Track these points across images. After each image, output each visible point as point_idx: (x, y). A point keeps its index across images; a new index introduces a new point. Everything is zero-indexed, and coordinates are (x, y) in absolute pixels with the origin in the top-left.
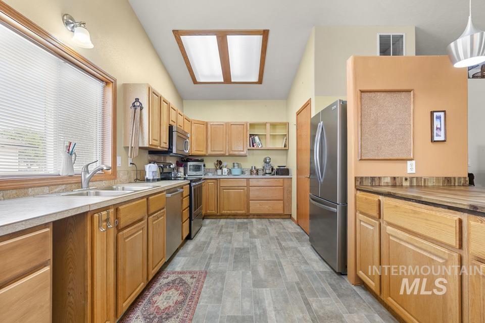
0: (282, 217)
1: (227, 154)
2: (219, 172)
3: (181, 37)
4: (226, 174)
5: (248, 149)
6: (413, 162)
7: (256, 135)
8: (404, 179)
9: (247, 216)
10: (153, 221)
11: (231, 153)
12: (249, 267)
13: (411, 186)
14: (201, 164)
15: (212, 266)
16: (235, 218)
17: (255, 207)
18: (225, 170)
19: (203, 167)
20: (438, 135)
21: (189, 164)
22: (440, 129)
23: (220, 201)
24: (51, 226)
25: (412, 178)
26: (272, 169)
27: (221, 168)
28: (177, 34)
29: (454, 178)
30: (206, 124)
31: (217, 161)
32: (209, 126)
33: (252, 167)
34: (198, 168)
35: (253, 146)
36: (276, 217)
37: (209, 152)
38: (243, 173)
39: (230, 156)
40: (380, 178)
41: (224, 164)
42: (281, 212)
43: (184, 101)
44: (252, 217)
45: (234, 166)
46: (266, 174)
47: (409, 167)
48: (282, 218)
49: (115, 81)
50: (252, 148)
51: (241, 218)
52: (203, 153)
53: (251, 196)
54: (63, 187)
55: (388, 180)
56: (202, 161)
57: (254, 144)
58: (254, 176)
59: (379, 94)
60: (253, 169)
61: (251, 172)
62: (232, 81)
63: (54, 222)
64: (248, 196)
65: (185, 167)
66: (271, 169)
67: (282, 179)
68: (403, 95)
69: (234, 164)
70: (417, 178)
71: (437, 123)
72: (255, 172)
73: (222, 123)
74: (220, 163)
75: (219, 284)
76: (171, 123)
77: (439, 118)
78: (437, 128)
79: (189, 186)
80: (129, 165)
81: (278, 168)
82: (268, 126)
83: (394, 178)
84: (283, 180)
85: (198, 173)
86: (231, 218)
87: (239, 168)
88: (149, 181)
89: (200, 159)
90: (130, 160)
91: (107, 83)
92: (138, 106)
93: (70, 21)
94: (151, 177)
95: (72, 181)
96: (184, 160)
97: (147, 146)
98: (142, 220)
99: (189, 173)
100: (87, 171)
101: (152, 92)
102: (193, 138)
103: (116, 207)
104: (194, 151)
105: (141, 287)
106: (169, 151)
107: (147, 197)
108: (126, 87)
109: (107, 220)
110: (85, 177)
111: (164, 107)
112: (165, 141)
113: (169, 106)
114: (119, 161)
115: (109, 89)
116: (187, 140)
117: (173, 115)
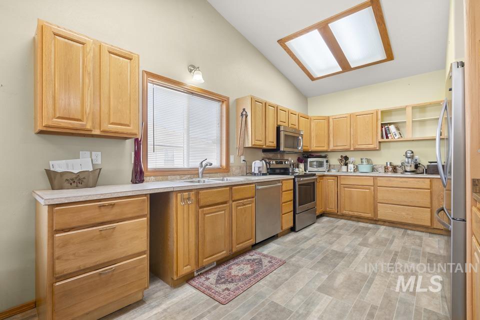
0: (430, 231)
1: (352, 149)
2: (344, 168)
3: (286, 43)
4: (352, 171)
5: (380, 142)
7: (390, 124)
9: (375, 221)
10: (237, 206)
11: (357, 147)
12: (330, 271)
14: (324, 160)
15: (294, 259)
16: (359, 221)
17: (384, 212)
18: (351, 166)
19: (325, 163)
21: (309, 160)
23: (340, 199)
24: (149, 196)
26: (417, 166)
27: (346, 164)
28: (282, 42)
30: (328, 118)
31: (342, 156)
32: (331, 120)
33: (387, 163)
34: (320, 165)
35: (387, 137)
36: (419, 229)
37: (331, 147)
38: (373, 170)
39: (356, 150)
41: (351, 159)
42: (429, 224)
43: (308, 99)
44: (382, 223)
45: (362, 162)
46: (406, 171)
48: (430, 233)
49: (228, 99)
50: (385, 139)
51: (367, 223)
52: (325, 149)
53: (379, 198)
54: (189, 176)
56: (325, 157)
57: (389, 135)
58: (390, 174)
60: (389, 166)
61: (386, 168)
62: (352, 67)
64: (375, 197)
65: (306, 162)
66: (413, 166)
67: (429, 180)
69: (361, 159)
72: (390, 169)
73: (345, 116)
74: (346, 158)
75: (287, 275)
76: (279, 123)
79: (292, 181)
80: (242, 162)
81: (429, 164)
82: (409, 110)
84: (431, 181)
85: (320, 169)
86: (353, 220)
87: (368, 164)
88: (255, 174)
89: (323, 154)
90: (243, 158)
91: (223, 102)
92: (244, 114)
93: (192, 68)
94: (257, 172)
95: (191, 173)
96: (305, 156)
97: (251, 146)
98: (225, 203)
99: (309, 169)
100: (202, 166)
101: (254, 101)
102: (313, 134)
103: (198, 191)
104: (314, 147)
105: (223, 254)
106: (277, 149)
107: (231, 187)
108: (237, 101)
109: (189, 199)
110: (201, 170)
111: (271, 111)
112: (271, 142)
113: (277, 108)
114: (232, 159)
115: (224, 106)
116: (300, 138)
117: (282, 116)
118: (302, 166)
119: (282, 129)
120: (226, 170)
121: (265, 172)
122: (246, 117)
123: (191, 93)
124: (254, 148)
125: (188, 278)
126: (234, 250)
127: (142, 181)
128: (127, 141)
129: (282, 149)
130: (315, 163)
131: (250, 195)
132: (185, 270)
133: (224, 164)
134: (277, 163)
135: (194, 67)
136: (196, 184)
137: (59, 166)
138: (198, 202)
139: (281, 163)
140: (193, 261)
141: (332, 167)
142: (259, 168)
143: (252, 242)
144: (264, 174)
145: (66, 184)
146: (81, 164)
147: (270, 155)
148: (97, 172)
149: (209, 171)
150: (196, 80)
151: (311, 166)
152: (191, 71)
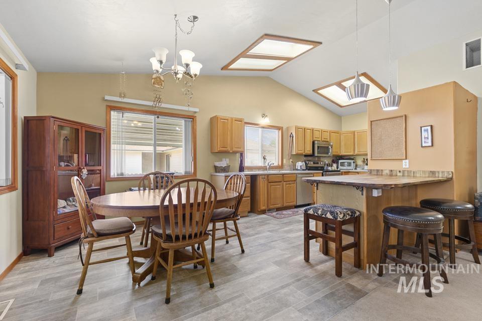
2: (366, 167)
3: (319, 91)
6: (407, 161)
8: (398, 172)
10: (286, 184)
13: (403, 176)
14: (352, 161)
19: (352, 164)
20: (425, 142)
21: (340, 161)
22: (428, 138)
25: (404, 171)
27: (367, 165)
28: (316, 91)
29: (439, 172)
30: (354, 132)
31: (364, 159)
32: (356, 133)
34: (349, 164)
37: (356, 152)
40: (382, 170)
43: (342, 118)
47: (404, 163)
49: (283, 127)
52: (351, 153)
55: (388, 172)
56: (353, 159)
59: (382, 121)
63: (251, 175)
65: (338, 163)
68: (398, 120)
70: (408, 171)
71: (424, 134)
73: (365, 131)
74: (367, 160)
76: (314, 139)
77: (427, 130)
78: (425, 138)
79: (321, 174)
80: (290, 163)
83: (391, 171)
85: (349, 168)
88: (298, 170)
89: (352, 157)
90: (291, 160)
91: (279, 129)
92: (291, 136)
93: (264, 116)
94: (299, 168)
95: (264, 168)
96: (337, 159)
97: (295, 153)
98: (280, 182)
99: (340, 167)
100: (268, 165)
101: (297, 128)
102: (342, 144)
103: (268, 175)
104: (343, 153)
105: (279, 206)
106: (313, 155)
107: (283, 174)
108: (288, 128)
109: (264, 178)
110: (268, 167)
111: (308, 133)
112: (309, 150)
113: (312, 130)
114: (284, 162)
115: (280, 132)
116: (330, 147)
117: (317, 134)
118: (335, 165)
119: (316, 142)
120: (281, 167)
121: (305, 168)
122: (293, 137)
123: (263, 128)
124: (297, 155)
125: (263, 212)
126: (284, 205)
127: (243, 171)
128: (237, 154)
129: (316, 154)
130: (346, 163)
131: (293, 180)
132: (263, 208)
133: (280, 164)
134: (314, 163)
135: (264, 114)
136: (266, 172)
137: (218, 164)
138: (268, 180)
139: (318, 163)
140: (266, 205)
141: (359, 166)
142: (301, 166)
143: (294, 203)
144: (303, 170)
145: (221, 171)
146: (223, 163)
147: (310, 158)
148: (228, 167)
149: (271, 168)
150: (265, 121)
151: (341, 165)
152: (263, 117)
